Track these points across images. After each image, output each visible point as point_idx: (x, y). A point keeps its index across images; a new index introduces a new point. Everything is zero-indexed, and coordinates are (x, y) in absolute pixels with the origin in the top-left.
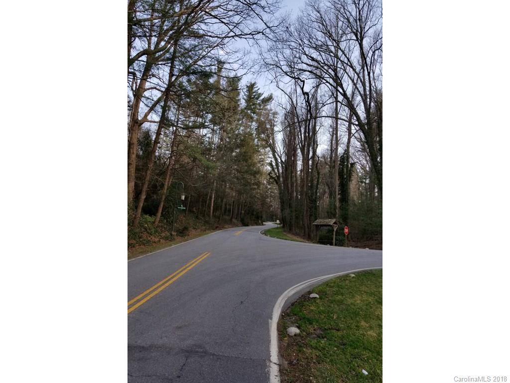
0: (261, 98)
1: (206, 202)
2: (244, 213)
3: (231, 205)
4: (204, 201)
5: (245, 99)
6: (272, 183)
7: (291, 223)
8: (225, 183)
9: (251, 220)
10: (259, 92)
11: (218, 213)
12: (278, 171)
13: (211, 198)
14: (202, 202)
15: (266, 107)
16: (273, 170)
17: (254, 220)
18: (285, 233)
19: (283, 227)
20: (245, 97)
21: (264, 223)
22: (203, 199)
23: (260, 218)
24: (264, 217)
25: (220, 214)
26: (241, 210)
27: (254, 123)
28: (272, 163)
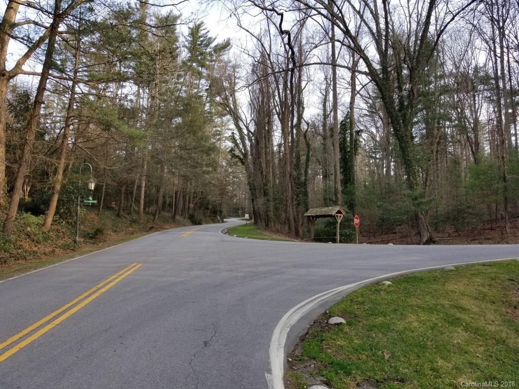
0: (213, 45)
1: (132, 193)
2: (194, 208)
3: (173, 197)
4: (129, 193)
5: (186, 47)
6: (235, 164)
7: (268, 216)
8: (162, 166)
9: (205, 217)
10: (210, 35)
11: (152, 209)
12: (244, 145)
13: (139, 187)
14: (125, 194)
15: (221, 58)
16: (237, 145)
17: (210, 216)
18: (258, 231)
19: (256, 223)
20: (187, 44)
21: (225, 220)
22: (126, 190)
23: (218, 213)
24: (225, 210)
25: (156, 211)
26: (189, 203)
27: (203, 81)
28: (234, 136)
